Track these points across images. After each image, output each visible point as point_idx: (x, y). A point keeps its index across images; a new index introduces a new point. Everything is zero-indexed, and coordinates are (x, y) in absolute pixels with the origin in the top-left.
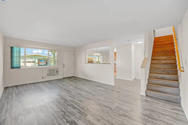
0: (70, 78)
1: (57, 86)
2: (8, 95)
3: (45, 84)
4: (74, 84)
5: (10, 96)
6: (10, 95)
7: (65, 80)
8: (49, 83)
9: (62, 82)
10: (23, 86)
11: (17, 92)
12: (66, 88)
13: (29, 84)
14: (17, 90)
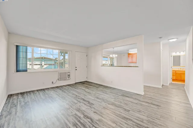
0: (84, 84)
1: (71, 95)
2: (11, 107)
3: (56, 92)
4: (91, 92)
5: (13, 110)
6: (13, 107)
7: (77, 85)
8: (60, 89)
9: (75, 88)
10: (30, 94)
11: (23, 104)
12: (83, 98)
13: (37, 91)
14: (22, 100)
